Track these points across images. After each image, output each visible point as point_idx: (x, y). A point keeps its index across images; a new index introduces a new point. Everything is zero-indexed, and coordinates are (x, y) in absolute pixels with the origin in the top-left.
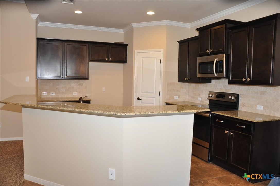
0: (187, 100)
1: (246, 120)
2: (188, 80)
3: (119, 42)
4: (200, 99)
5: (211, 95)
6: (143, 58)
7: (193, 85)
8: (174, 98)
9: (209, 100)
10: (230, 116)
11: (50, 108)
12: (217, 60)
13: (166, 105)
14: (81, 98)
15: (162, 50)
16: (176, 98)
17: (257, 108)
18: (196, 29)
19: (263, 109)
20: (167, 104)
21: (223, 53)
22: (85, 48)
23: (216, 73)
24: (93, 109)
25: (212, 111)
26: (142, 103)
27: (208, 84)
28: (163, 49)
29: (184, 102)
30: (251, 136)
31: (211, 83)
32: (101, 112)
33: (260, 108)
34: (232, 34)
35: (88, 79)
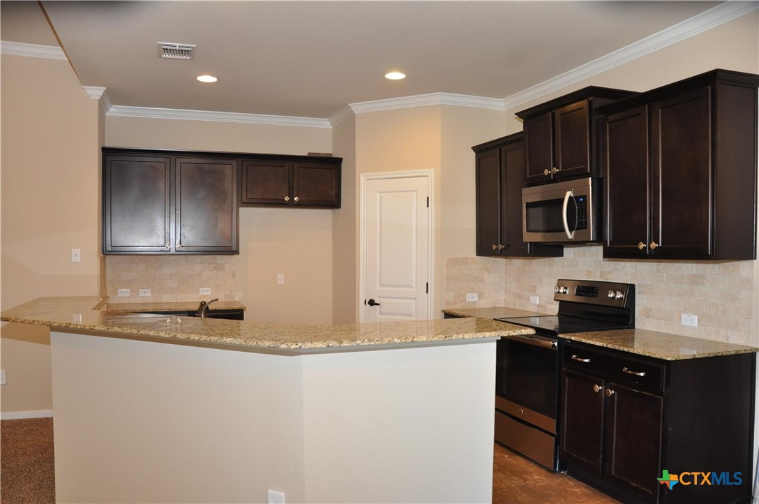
0: (503, 305)
1: (647, 355)
2: (501, 250)
3: (319, 154)
4: (537, 300)
5: (562, 288)
6: (382, 194)
7: (517, 263)
8: (466, 298)
9: (558, 303)
10: (605, 345)
11: (115, 330)
12: (572, 195)
13: (445, 318)
14: (203, 304)
15: (431, 172)
16: (472, 298)
17: (683, 323)
18: (516, 114)
19: (698, 325)
20: (448, 315)
21: (587, 175)
22: (229, 170)
23: (571, 230)
24: (222, 334)
25: (561, 333)
26: (381, 313)
27: (556, 259)
28: (432, 170)
29: (495, 308)
30: (660, 399)
31: (563, 256)
32: (239, 340)
33: (690, 323)
34: (608, 124)
35: (237, 252)
